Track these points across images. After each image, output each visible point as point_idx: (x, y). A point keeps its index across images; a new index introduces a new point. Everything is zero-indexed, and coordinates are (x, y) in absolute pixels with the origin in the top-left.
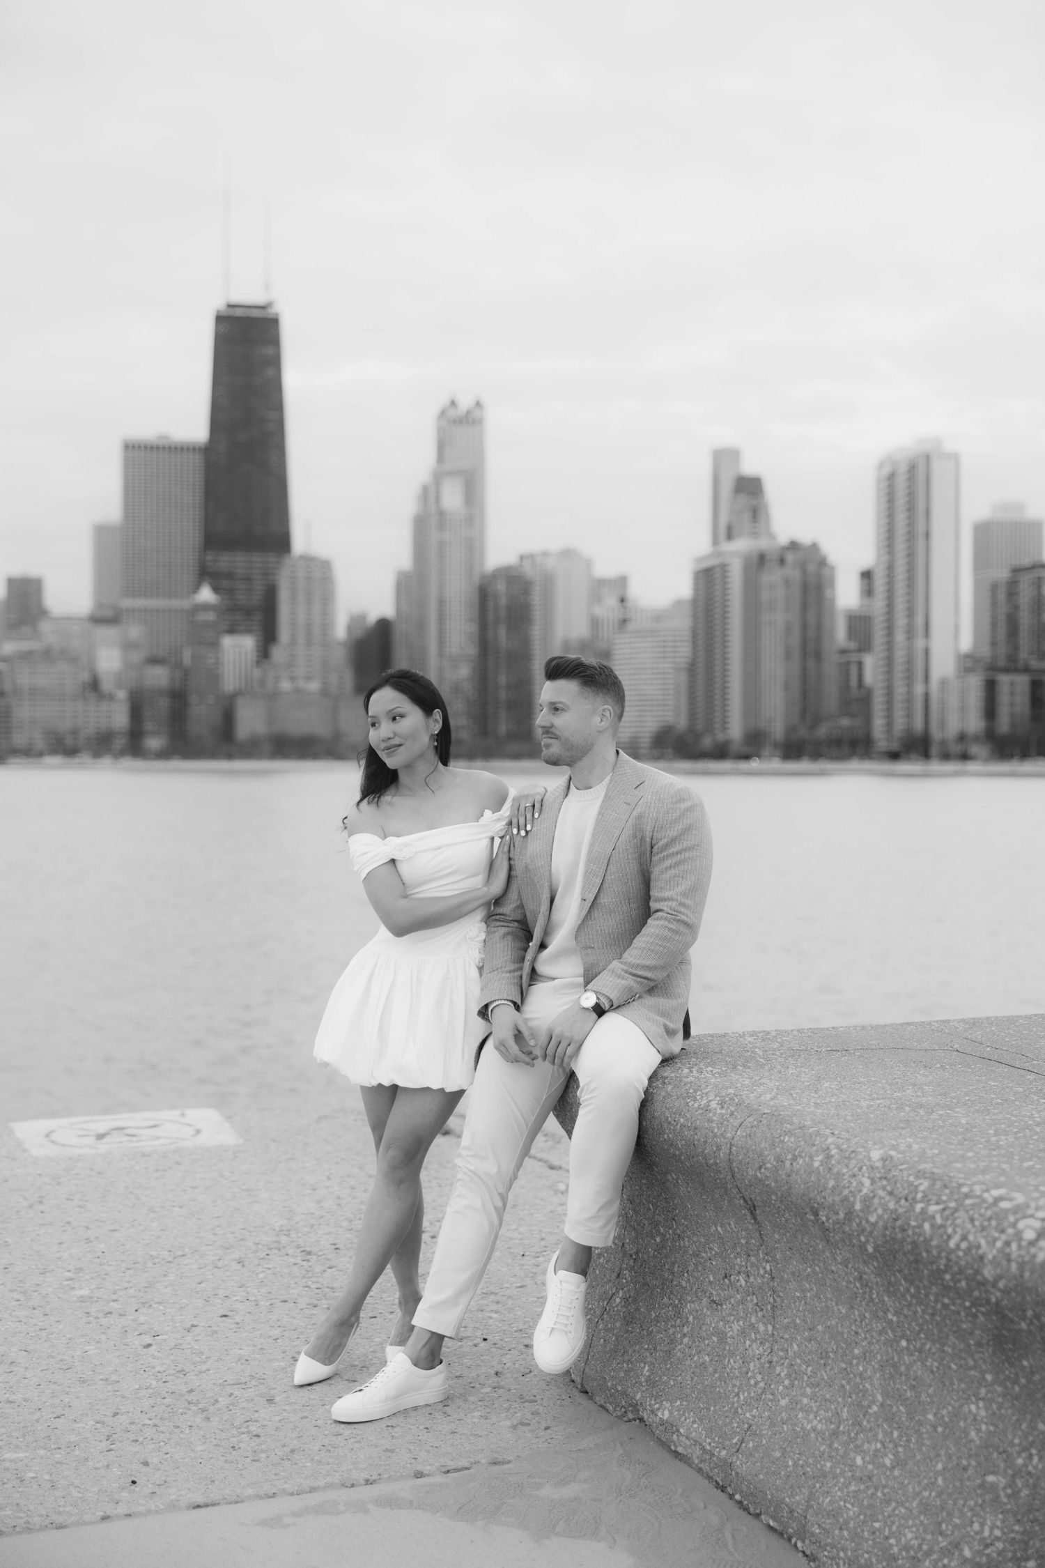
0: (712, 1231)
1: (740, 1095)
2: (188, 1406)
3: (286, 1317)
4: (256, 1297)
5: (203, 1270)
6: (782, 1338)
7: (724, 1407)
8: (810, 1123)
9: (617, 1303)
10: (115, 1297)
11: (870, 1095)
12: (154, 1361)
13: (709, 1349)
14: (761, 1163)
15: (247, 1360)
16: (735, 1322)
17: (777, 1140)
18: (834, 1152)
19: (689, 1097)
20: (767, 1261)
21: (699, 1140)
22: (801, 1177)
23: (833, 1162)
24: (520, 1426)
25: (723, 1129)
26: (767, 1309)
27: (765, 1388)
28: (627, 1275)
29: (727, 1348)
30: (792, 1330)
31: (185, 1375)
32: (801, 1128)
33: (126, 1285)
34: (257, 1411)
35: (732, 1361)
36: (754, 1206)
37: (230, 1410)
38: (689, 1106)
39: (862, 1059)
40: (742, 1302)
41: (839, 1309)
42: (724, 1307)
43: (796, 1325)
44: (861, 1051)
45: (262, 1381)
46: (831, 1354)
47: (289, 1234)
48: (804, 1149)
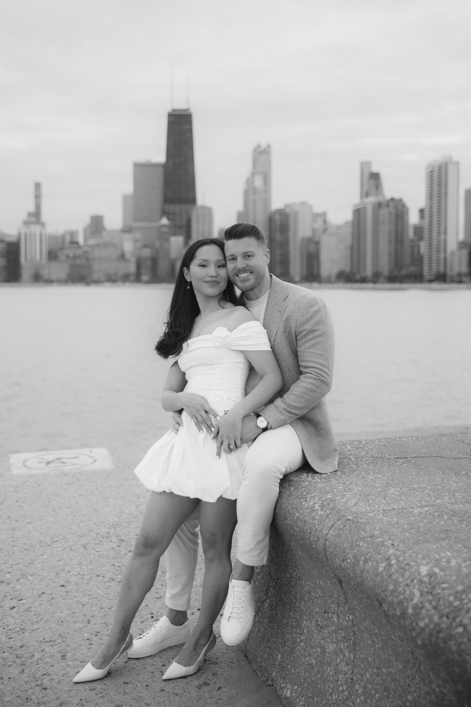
0: (317, 582)
1: (335, 501)
2: (15, 659)
3: (95, 587)
4: (84, 572)
5: (63, 552)
6: (359, 666)
7: (323, 701)
8: (378, 532)
9: (266, 607)
10: (10, 570)
11: (420, 502)
12: (12, 620)
13: (315, 655)
14: (344, 558)
15: (62, 622)
16: (331, 644)
17: (355, 543)
18: (393, 562)
19: (303, 498)
20: (350, 614)
21: (307, 530)
22: (370, 576)
23: (393, 570)
24: (203, 686)
25: (321, 527)
26: (350, 643)
27: (348, 696)
28: (272, 591)
29: (326, 659)
30: (366, 664)
31: (24, 632)
32: (371, 537)
33: (20, 561)
34: (52, 666)
35: (328, 669)
36: (341, 581)
37: (38, 664)
38: (302, 505)
39: (415, 466)
40: (335, 632)
41: (397, 665)
42: (325, 631)
43: (368, 661)
44: (415, 459)
45: (64, 639)
46: (392, 691)
47: (116, 528)
48: (373, 555)
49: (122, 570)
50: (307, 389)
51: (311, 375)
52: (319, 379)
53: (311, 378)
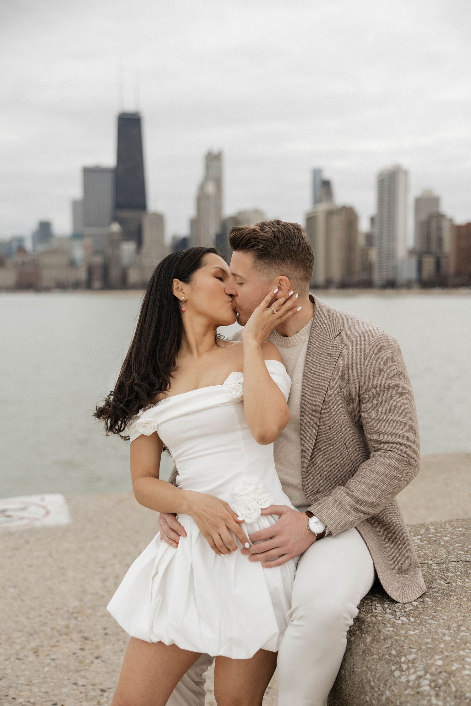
49: (88, 691)
50: (386, 476)
51: (393, 454)
52: (405, 461)
53: (393, 458)
